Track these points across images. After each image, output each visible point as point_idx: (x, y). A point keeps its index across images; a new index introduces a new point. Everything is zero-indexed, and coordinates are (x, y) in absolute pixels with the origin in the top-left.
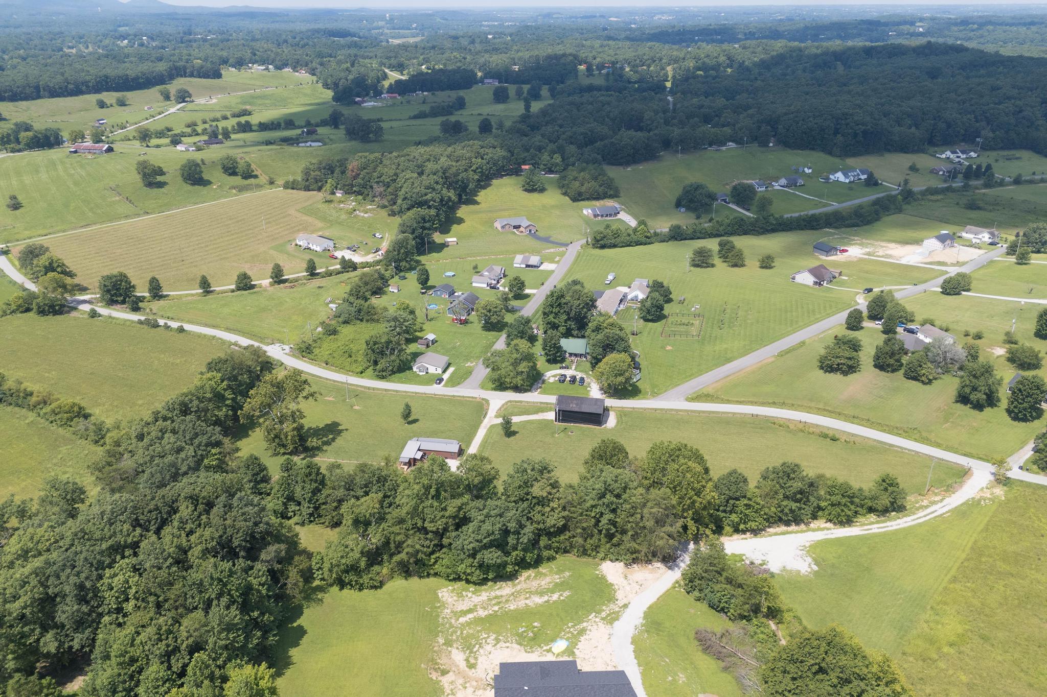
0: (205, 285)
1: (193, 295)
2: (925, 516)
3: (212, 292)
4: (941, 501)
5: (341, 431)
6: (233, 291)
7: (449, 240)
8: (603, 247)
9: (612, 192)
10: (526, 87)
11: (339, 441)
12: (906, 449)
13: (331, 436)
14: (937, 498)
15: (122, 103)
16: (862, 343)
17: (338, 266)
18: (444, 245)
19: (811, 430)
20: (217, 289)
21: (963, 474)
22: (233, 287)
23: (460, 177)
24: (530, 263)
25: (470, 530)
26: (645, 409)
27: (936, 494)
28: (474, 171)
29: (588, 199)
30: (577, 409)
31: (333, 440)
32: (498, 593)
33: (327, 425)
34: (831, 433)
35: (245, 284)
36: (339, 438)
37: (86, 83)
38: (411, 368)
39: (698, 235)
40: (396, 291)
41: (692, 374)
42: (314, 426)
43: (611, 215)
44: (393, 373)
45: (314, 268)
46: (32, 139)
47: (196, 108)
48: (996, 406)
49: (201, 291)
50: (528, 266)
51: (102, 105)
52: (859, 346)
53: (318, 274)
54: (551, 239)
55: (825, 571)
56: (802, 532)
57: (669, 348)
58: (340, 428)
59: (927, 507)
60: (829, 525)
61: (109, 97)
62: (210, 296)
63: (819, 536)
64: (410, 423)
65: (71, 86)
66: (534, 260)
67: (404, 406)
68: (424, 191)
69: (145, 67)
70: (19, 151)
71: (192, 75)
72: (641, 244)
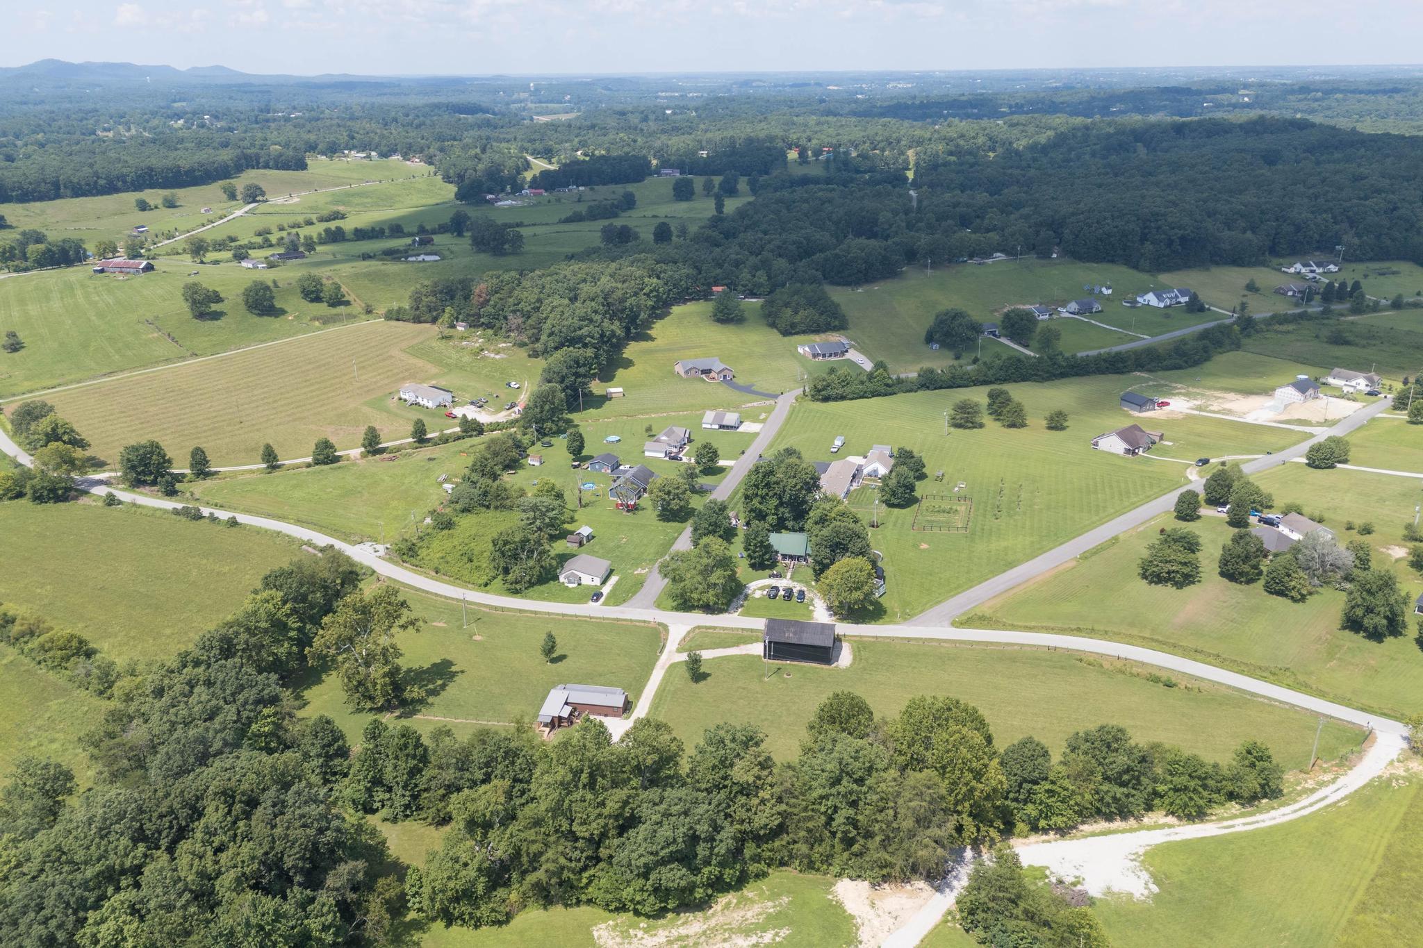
0: (270, 457)
1: (252, 472)
2: (1311, 805)
3: (279, 467)
4: (1334, 780)
5: (454, 674)
6: (309, 466)
7: (612, 390)
8: (826, 399)
9: (837, 323)
10: (717, 180)
11: (452, 689)
12: (1276, 700)
13: (440, 682)
14: (1328, 777)
15: (171, 204)
16: (1200, 540)
17: (458, 429)
18: (606, 398)
19: (1135, 670)
20: (287, 462)
21: (1363, 738)
22: (309, 459)
23: (627, 304)
24: (725, 423)
25: (641, 837)
26: (893, 639)
27: (1325, 771)
28: (647, 295)
29: (804, 332)
30: (795, 641)
31: (443, 687)
32: (683, 931)
33: (434, 665)
34: (1164, 676)
35: (326, 455)
36: (451, 684)
37: (122, 178)
38: (556, 578)
39: (959, 381)
40: (537, 464)
41: (959, 586)
42: (416, 666)
43: (836, 355)
44: (531, 584)
45: (424, 432)
46: (44, 253)
47: (271, 210)
48: (1401, 634)
49: (264, 466)
50: (722, 427)
51: (143, 206)
52: (1197, 544)
53: (429, 440)
54: (753, 388)
55: (1170, 893)
56: (1131, 830)
57: (924, 546)
58: (453, 669)
59: (1313, 791)
60: (1171, 820)
61: (153, 196)
62: (277, 473)
63: (1158, 837)
64: (554, 661)
65: (102, 182)
66: (731, 418)
67: (544, 636)
68: (577, 323)
69: (203, 156)
70: (26, 270)
71: (266, 166)
72: (879, 395)
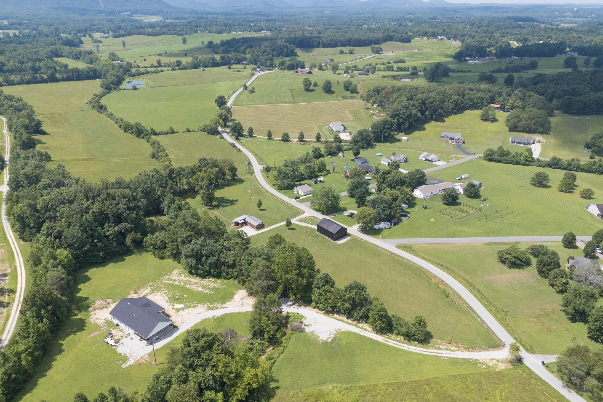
0: (270, 135)
1: (264, 139)
2: (431, 352)
3: (271, 139)
4: (454, 351)
5: (234, 204)
6: (280, 141)
7: (403, 138)
8: (491, 160)
10: (594, 59)
11: (228, 207)
13: (229, 204)
14: (453, 348)
15: (351, 52)
17: (333, 140)
18: (399, 140)
19: (441, 286)
20: (275, 138)
21: (495, 346)
22: (280, 139)
23: (433, 105)
24: (428, 158)
26: (367, 242)
27: (456, 347)
28: (451, 103)
29: (521, 131)
33: (233, 200)
34: (450, 293)
35: (286, 138)
36: (230, 206)
38: (293, 189)
39: (572, 167)
40: (341, 156)
43: (525, 144)
45: (320, 138)
46: (290, 65)
47: (383, 57)
49: (267, 138)
50: (427, 160)
51: (342, 52)
53: (320, 141)
54: (467, 150)
55: (332, 344)
57: (432, 220)
58: (236, 202)
59: (441, 349)
60: (371, 329)
61: (346, 49)
62: (270, 141)
64: (261, 210)
66: (432, 157)
67: (258, 200)
70: (283, 70)
71: (396, 41)
72: (520, 164)
